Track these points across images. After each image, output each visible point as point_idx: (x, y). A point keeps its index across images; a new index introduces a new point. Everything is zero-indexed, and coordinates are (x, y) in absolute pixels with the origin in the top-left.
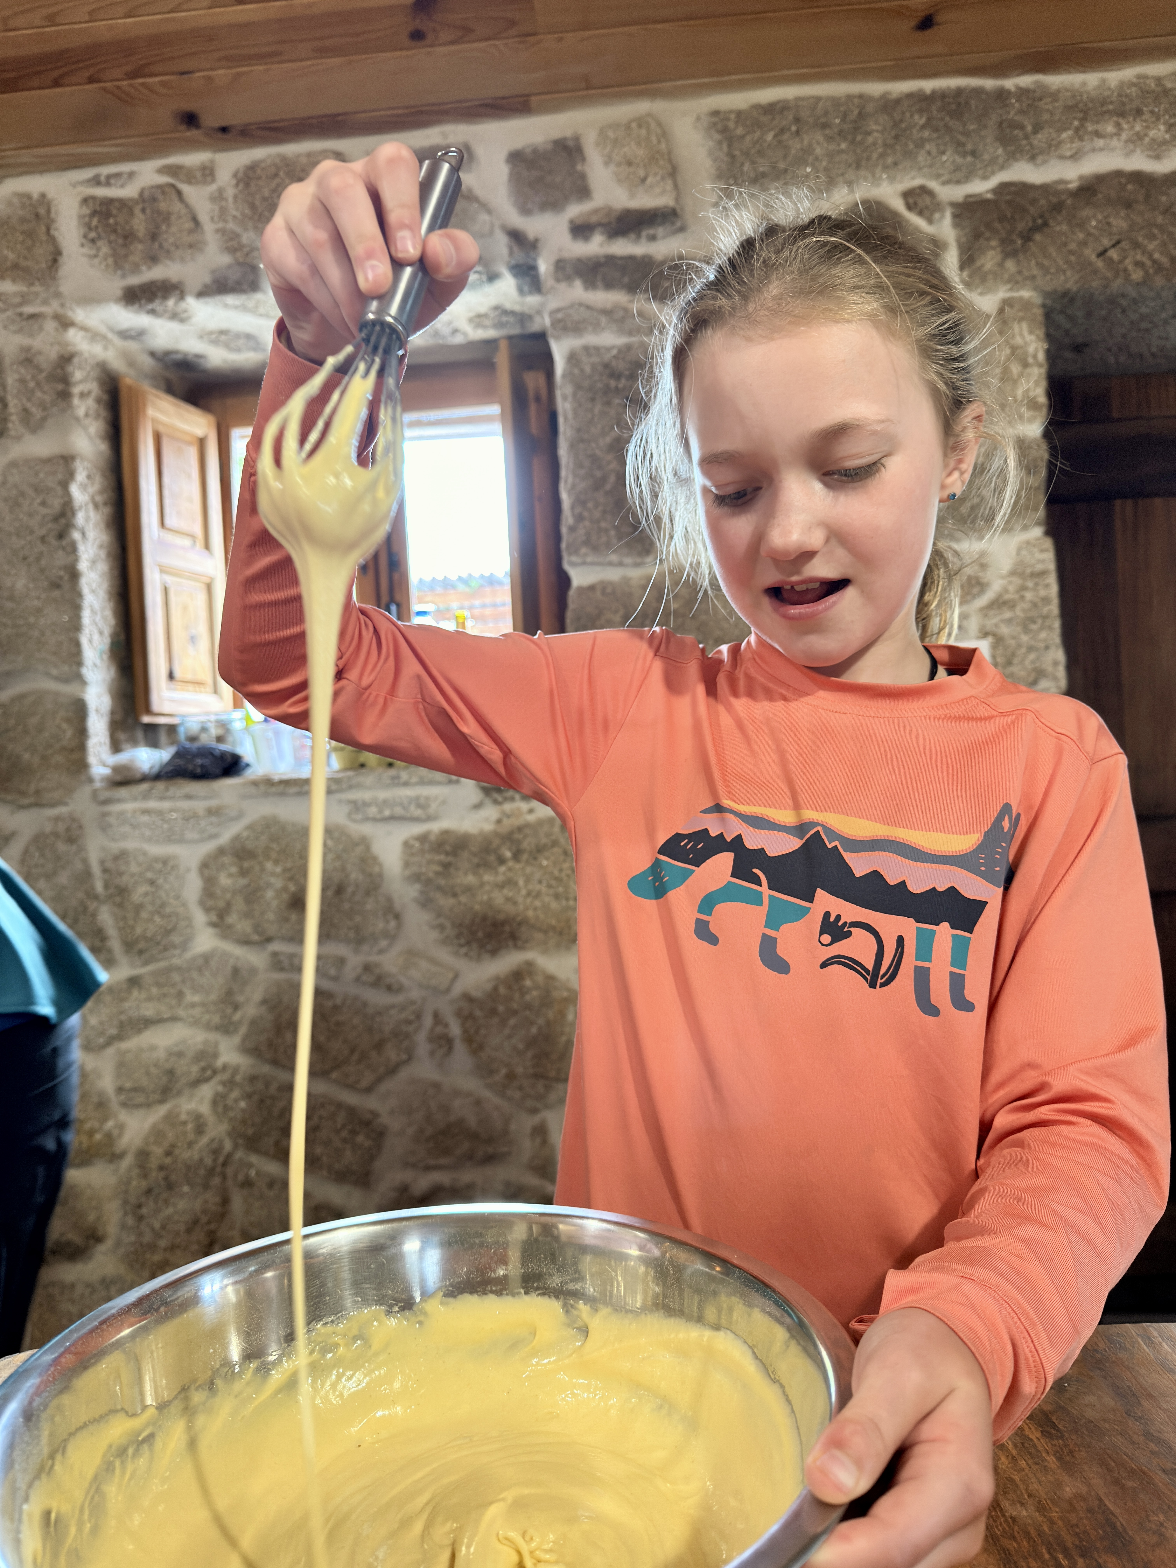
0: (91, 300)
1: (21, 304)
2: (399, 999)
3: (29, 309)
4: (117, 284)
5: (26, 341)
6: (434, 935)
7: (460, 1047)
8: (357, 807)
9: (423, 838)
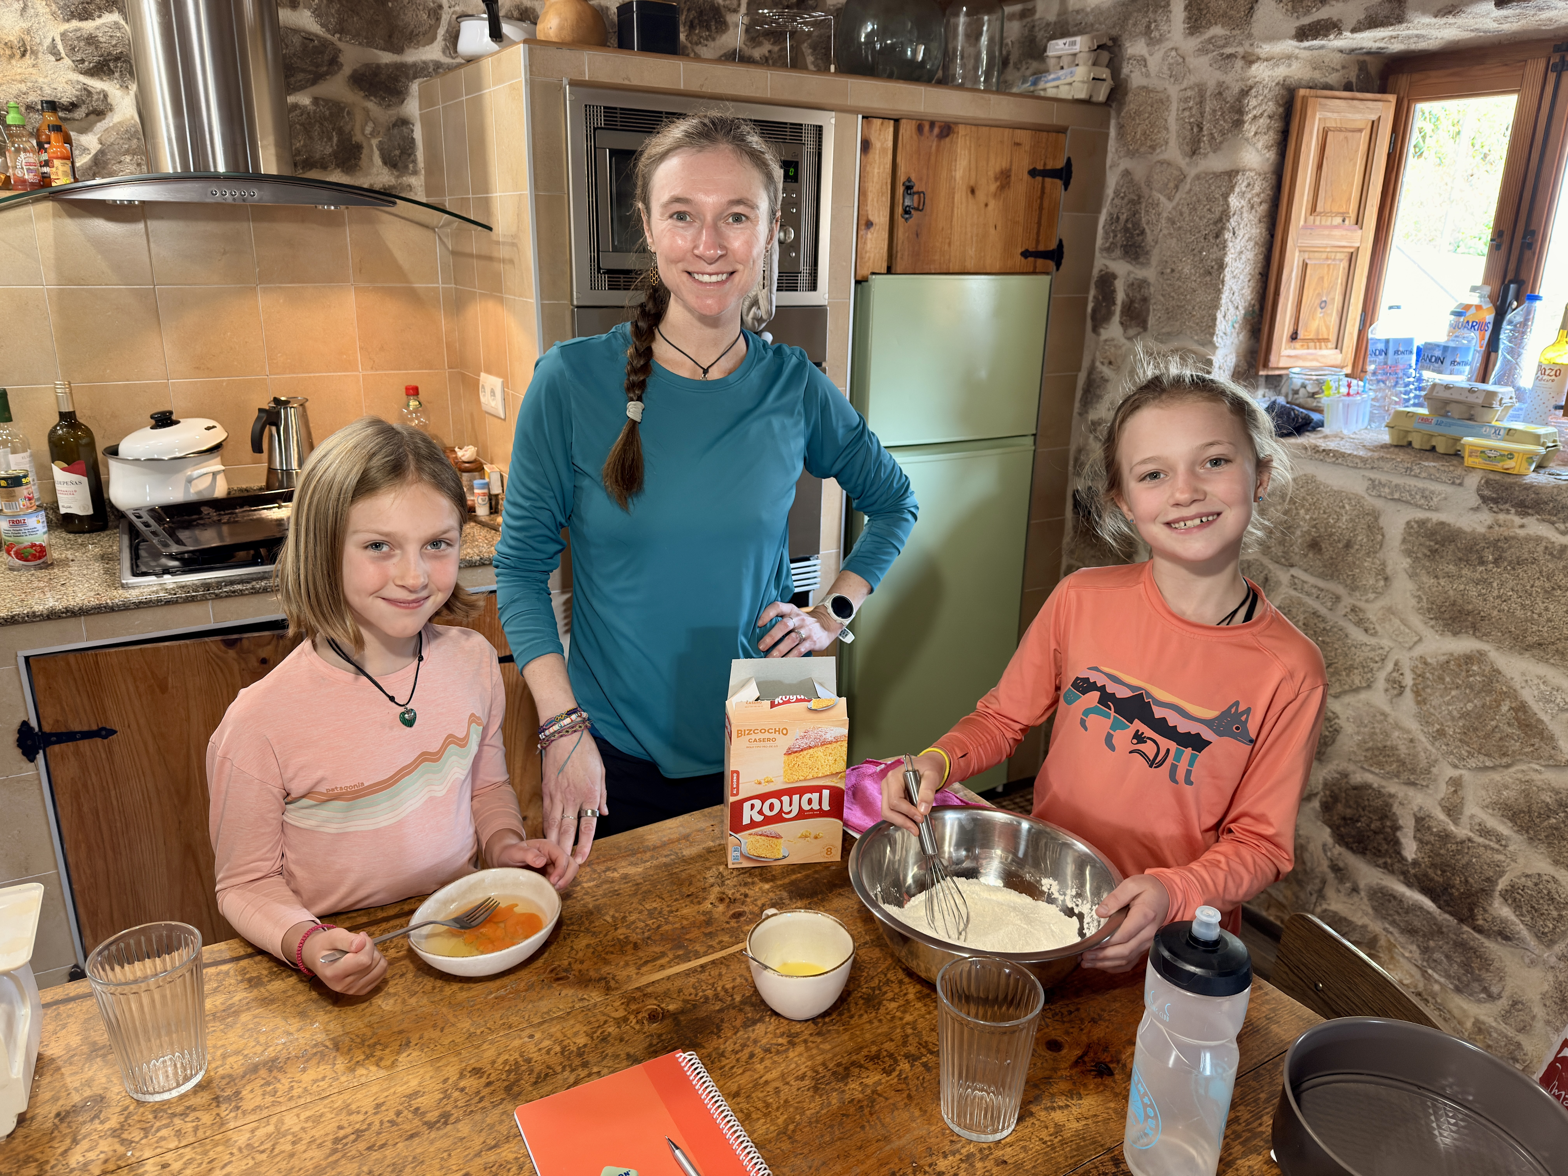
0: (1273, 38)
1: (1224, 46)
2: (1373, 641)
3: (1228, 50)
4: (1293, 24)
5: (1222, 77)
6: (1413, 602)
7: (1408, 694)
8: (1374, 485)
9: (1422, 523)
